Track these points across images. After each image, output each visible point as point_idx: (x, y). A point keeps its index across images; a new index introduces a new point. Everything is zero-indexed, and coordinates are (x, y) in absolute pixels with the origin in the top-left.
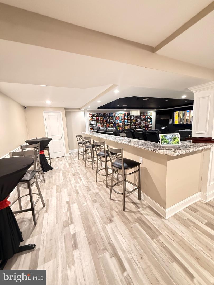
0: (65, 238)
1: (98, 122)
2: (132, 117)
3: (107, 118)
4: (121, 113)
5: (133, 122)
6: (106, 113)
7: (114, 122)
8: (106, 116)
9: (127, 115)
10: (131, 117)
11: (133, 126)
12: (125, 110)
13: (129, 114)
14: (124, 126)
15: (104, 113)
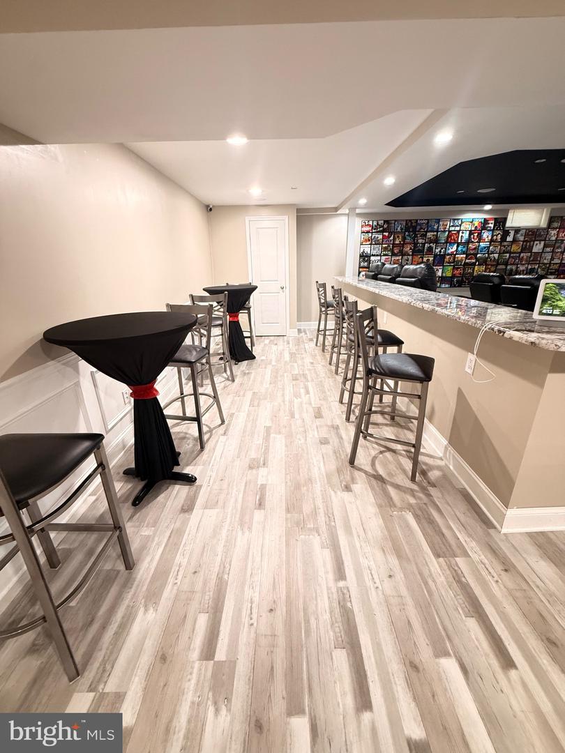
0: (246, 486)
1: (385, 249)
2: (512, 233)
3: (416, 236)
4: (470, 219)
5: (510, 253)
6: (417, 220)
7: (437, 251)
8: (414, 231)
9: (492, 226)
10: (506, 233)
11: (509, 267)
12: (488, 207)
13: (501, 222)
14: (474, 264)
15: (410, 221)
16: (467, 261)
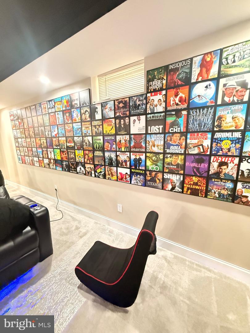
14: (73, 148)
16: (68, 144)
